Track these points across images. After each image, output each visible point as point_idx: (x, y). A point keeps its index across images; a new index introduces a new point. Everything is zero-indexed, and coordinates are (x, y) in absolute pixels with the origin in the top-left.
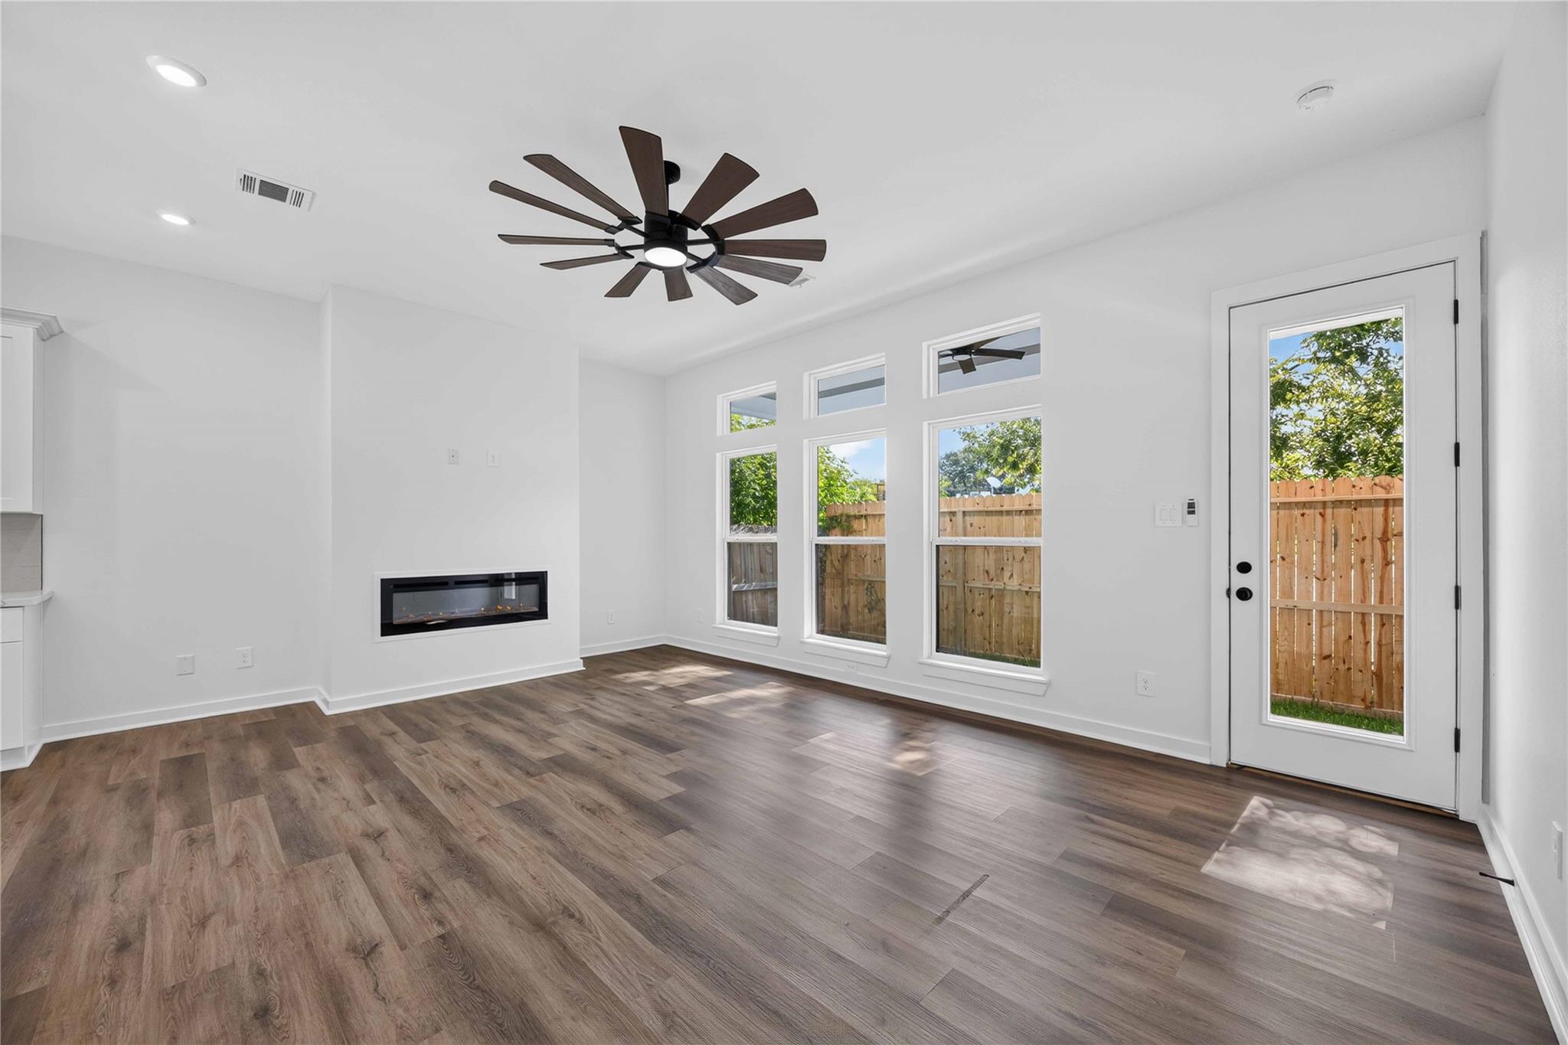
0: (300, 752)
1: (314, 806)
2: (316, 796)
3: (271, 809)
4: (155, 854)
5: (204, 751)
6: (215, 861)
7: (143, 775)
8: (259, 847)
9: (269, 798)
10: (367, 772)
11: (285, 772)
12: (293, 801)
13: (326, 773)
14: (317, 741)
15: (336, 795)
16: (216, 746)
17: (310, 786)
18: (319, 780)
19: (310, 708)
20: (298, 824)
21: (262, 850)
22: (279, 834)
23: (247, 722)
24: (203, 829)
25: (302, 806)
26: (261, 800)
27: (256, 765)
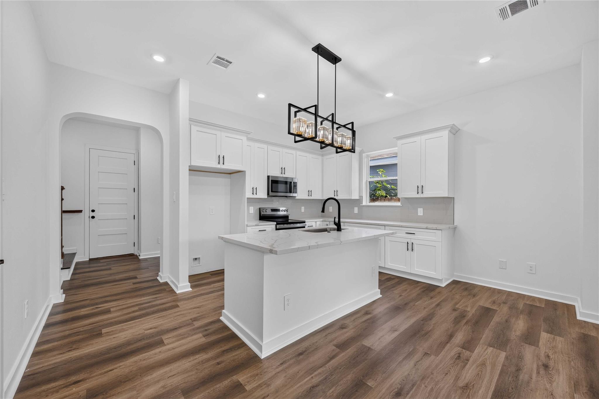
0: (544, 336)
1: (528, 382)
2: (534, 375)
3: (504, 365)
4: (443, 353)
5: (497, 309)
6: (457, 378)
7: (469, 309)
8: (480, 388)
9: (507, 358)
10: (584, 384)
11: (527, 345)
12: (519, 370)
13: (551, 364)
14: (560, 335)
15: (548, 386)
16: (505, 309)
17: (535, 366)
18: (543, 365)
19: (570, 309)
20: (510, 389)
21: (480, 392)
22: (496, 386)
23: (528, 303)
24: (467, 353)
25: (521, 377)
26: (503, 355)
27: (515, 331)
